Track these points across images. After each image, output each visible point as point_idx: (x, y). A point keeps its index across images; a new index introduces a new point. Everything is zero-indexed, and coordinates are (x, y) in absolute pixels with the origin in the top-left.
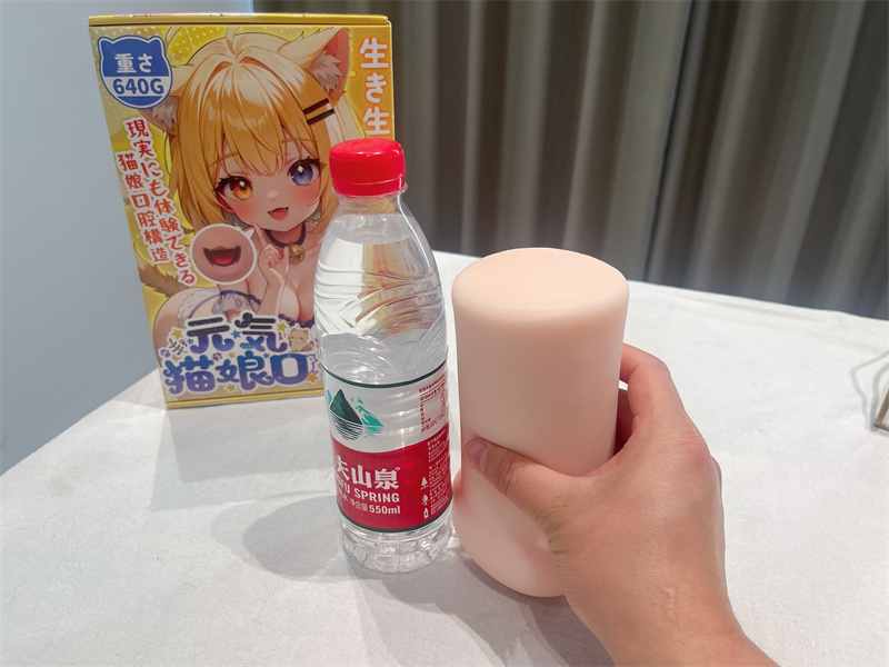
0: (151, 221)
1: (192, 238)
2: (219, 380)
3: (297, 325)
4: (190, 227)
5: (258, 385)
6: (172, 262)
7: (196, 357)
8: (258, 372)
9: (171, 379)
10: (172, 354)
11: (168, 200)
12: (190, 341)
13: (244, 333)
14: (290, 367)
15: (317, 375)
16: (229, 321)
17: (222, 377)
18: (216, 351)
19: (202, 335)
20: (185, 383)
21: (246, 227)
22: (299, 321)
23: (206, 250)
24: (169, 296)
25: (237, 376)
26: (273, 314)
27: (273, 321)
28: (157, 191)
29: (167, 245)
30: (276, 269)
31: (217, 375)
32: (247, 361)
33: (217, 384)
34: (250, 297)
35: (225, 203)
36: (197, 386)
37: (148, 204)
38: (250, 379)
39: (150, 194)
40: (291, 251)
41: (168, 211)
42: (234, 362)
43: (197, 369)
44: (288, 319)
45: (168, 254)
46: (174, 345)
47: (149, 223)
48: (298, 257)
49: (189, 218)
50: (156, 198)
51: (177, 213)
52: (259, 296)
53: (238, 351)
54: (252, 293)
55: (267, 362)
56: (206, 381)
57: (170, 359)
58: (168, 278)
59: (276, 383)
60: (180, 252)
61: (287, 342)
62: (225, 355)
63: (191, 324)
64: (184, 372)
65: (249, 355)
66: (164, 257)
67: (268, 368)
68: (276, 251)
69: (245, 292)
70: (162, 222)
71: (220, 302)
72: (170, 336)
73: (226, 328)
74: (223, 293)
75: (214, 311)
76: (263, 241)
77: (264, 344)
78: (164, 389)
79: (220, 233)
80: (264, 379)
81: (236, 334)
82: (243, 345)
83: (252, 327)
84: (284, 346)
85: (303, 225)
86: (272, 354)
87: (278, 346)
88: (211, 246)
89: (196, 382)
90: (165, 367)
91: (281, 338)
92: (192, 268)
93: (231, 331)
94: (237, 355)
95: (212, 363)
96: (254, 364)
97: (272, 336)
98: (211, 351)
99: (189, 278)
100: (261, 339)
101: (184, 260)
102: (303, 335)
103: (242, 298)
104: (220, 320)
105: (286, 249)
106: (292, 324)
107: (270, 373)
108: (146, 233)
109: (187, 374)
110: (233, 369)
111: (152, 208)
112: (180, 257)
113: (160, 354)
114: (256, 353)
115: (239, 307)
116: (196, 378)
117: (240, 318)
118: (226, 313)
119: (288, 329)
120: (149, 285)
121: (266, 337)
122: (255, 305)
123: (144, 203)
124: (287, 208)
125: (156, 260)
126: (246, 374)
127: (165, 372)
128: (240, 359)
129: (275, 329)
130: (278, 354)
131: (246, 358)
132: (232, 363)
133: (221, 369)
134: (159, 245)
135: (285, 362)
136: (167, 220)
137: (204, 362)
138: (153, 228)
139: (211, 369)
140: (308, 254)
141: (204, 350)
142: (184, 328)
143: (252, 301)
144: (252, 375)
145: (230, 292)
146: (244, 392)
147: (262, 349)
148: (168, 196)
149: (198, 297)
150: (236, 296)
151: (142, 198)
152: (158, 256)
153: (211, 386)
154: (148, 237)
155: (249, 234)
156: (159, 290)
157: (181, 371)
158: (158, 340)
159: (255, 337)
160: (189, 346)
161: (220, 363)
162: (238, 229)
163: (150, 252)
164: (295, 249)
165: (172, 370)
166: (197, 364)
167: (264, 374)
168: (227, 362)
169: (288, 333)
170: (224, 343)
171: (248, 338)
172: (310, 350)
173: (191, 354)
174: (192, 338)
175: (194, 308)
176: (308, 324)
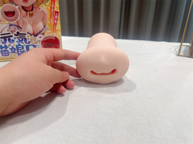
1: (1, 8)
2: (11, 53)
3: (33, 36)
7: (3, 45)
8: (22, 50)
12: (1, 40)
13: (17, 38)
16: (13, 34)
18: (9, 43)
19: (5, 38)
21: (16, 5)
22: (33, 34)
23: (5, 12)
26: (25, 32)
30: (26, 18)
31: (10, 51)
32: (19, 47)
33: (10, 54)
34: (18, 27)
36: (4, 55)
38: (20, 53)
40: (29, 13)
42: (15, 47)
43: (4, 49)
44: (30, 34)
48: (32, 15)
52: (21, 26)
53: (16, 43)
54: (19, 25)
55: (25, 47)
56: (7, 53)
61: (30, 41)
62: (12, 45)
63: (1, 35)
65: (19, 45)
67: (25, 49)
68: (25, 13)
69: (17, 25)
71: (10, 28)
73: (12, 36)
74: (10, 25)
75: (8, 31)
76: (21, 9)
77: (23, 41)
79: (9, 7)
81: (15, 38)
82: (17, 42)
83: (19, 36)
84: (29, 42)
85: (33, 5)
86: (26, 44)
87: (28, 42)
88: (6, 11)
89: (4, 53)
91: (28, 40)
94: (16, 45)
95: (8, 47)
96: (21, 48)
97: (25, 39)
99: (0, 20)
100: (22, 40)
102: (35, 39)
103: (16, 27)
104: (10, 33)
105: (28, 12)
106: (31, 35)
107: (26, 51)
109: (1, 51)
110: (15, 49)
114: (21, 44)
115: (15, 29)
116: (4, 52)
117: (16, 33)
118: (12, 31)
119: (30, 37)
121: (24, 39)
122: (20, 29)
126: (19, 51)
128: (17, 46)
129: (26, 37)
130: (28, 45)
132: (14, 47)
133: (11, 49)
135: (30, 47)
137: (6, 47)
139: (8, 49)
140: (34, 14)
141: (6, 43)
143: (19, 28)
144: (21, 51)
145: (13, 25)
147: (23, 43)
149: (3, 27)
150: (14, 26)
153: (8, 55)
155: (17, 7)
160: (1, 42)
161: (11, 47)
162: (14, 5)
164: (31, 12)
166: (4, 47)
167: (24, 51)
168: (13, 47)
169: (30, 38)
170: (11, 41)
171: (18, 39)
172: (37, 43)
173: (2, 44)
174: (2, 39)
175: (2, 30)
176: (36, 35)
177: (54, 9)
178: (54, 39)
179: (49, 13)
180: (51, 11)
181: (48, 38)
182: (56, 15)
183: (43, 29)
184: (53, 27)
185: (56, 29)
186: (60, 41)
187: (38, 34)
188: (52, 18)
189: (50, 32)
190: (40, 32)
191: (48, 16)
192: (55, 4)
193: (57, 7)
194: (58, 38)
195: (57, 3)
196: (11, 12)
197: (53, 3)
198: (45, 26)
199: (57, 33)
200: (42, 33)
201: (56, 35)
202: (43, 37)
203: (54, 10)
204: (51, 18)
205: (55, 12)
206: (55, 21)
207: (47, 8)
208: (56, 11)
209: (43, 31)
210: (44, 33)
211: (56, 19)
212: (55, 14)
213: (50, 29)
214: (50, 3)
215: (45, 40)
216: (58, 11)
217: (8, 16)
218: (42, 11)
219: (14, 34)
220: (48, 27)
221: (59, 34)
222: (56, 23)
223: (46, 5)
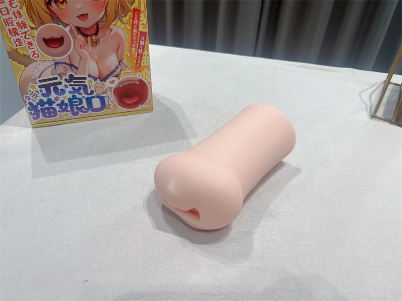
0: (11, 23)
1: (36, 32)
2: (59, 111)
3: (98, 80)
4: (34, 26)
5: (80, 113)
6: (26, 47)
7: (45, 99)
8: (80, 106)
9: (33, 112)
10: (32, 98)
11: (20, 10)
14: (96, 103)
15: (111, 107)
17: (61, 110)
18: (56, 96)
19: (47, 87)
20: (41, 114)
21: (66, 25)
22: (99, 78)
23: (44, 39)
24: (26, 66)
25: (69, 109)
26: (85, 74)
27: (85, 78)
28: (13, 5)
29: (22, 37)
30: (84, 49)
31: (58, 108)
32: (74, 101)
33: (58, 113)
34: (71, 65)
35: (52, 11)
36: (48, 115)
37: (8, 13)
38: (76, 110)
39: (9, 7)
40: (92, 39)
41: (21, 17)
42: (66, 101)
43: (47, 106)
44: (93, 77)
45: (23, 42)
46: (32, 94)
47: (10, 24)
48: (96, 42)
49: (33, 21)
50: (13, 9)
51: (25, 18)
52: (76, 65)
53: (68, 95)
54: (73, 63)
55: (84, 101)
56: (52, 112)
57: (31, 101)
58: (24, 56)
59: (90, 111)
60: (29, 40)
61: (94, 90)
62: (61, 98)
63: (40, 81)
64: (39, 108)
65: (74, 97)
66: (21, 44)
67: (85, 104)
68: (84, 39)
69: (69, 63)
70: (18, 23)
71: (55, 68)
72: (29, 88)
73: (60, 83)
74: (56, 64)
75: (52, 74)
76: (76, 33)
77: (82, 91)
78: (29, 117)
79: (51, 29)
80: (83, 110)
81: (66, 86)
82: (70, 92)
83: (74, 82)
84: (92, 92)
85: (97, 23)
86: (86, 96)
87: (89, 92)
88: (47, 37)
89: (47, 113)
90: (29, 106)
91: (90, 88)
92: (37, 49)
93: (63, 84)
94: (68, 97)
95: (54, 102)
96: (77, 102)
97: (85, 87)
98: (53, 96)
99: (36, 55)
100: (80, 89)
101: (32, 45)
102: (102, 86)
103: (67, 66)
104: (56, 78)
105: (89, 38)
106: (95, 80)
107: (86, 107)
108: (9, 30)
109: (41, 109)
110: (66, 105)
111: (11, 15)
112: (30, 43)
113: (25, 98)
114: (78, 96)
115: (66, 71)
116: (46, 111)
117: (68, 78)
118: (59, 75)
119: (94, 83)
120: (14, 60)
121: (82, 87)
122: (75, 70)
123: (6, 13)
124: (88, 14)
125: (17, 46)
126: (74, 108)
127: (29, 108)
128: (69, 99)
129: (87, 83)
130: (90, 96)
131: (73, 99)
133: (60, 105)
134: (17, 37)
135: (93, 100)
136: (20, 22)
137: (50, 102)
138: (13, 27)
139: (54, 106)
140: (101, 40)
141: (50, 95)
142: (37, 84)
143: (73, 68)
144: (77, 108)
145: (60, 63)
146: (74, 117)
147: (81, 94)
148: (19, 8)
149: (42, 66)
150: (64, 65)
151: (5, 9)
152: (17, 43)
153: (55, 115)
154: (11, 33)
155: (67, 29)
156: (20, 63)
157: (38, 107)
158: (23, 91)
159: (76, 88)
160: (40, 93)
161: (59, 102)
162: (61, 26)
163: (13, 41)
164: (94, 38)
165: (32, 107)
166: (46, 103)
167: (83, 107)
168: (63, 101)
169: (94, 85)
170: (60, 91)
171: (72, 88)
172: (106, 93)
173: (42, 98)
174: (41, 89)
175: (41, 72)
176: (104, 79)
177: (138, 28)
178: (138, 83)
179: (129, 38)
180: (132, 33)
181: (127, 83)
182: (142, 40)
183: (117, 68)
184: (135, 62)
185: (142, 64)
186: (149, 87)
187: (108, 76)
188: (134, 45)
189: (131, 71)
190: (111, 73)
191: (127, 43)
192: (141, 19)
193: (143, 24)
194: (146, 81)
195: (145, 17)
196: (56, 39)
197: (136, 18)
198: (121, 61)
199: (143, 72)
200: (115, 74)
201: (141, 76)
202: (117, 81)
203: (138, 30)
204: (131, 46)
205: (139, 33)
206: (140, 50)
207: (125, 27)
208: (141, 32)
209: (118, 71)
210: (118, 75)
211: (141, 47)
212: (141, 37)
213: (129, 65)
214: (130, 16)
215: (121, 86)
216: (146, 30)
217: (52, 47)
218: (116, 34)
219: (64, 79)
220: (126, 63)
221: (146, 73)
222: (142, 54)
223: (122, 22)
